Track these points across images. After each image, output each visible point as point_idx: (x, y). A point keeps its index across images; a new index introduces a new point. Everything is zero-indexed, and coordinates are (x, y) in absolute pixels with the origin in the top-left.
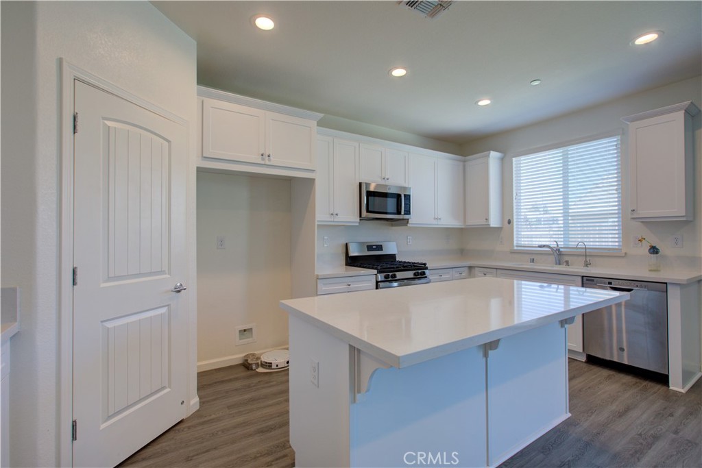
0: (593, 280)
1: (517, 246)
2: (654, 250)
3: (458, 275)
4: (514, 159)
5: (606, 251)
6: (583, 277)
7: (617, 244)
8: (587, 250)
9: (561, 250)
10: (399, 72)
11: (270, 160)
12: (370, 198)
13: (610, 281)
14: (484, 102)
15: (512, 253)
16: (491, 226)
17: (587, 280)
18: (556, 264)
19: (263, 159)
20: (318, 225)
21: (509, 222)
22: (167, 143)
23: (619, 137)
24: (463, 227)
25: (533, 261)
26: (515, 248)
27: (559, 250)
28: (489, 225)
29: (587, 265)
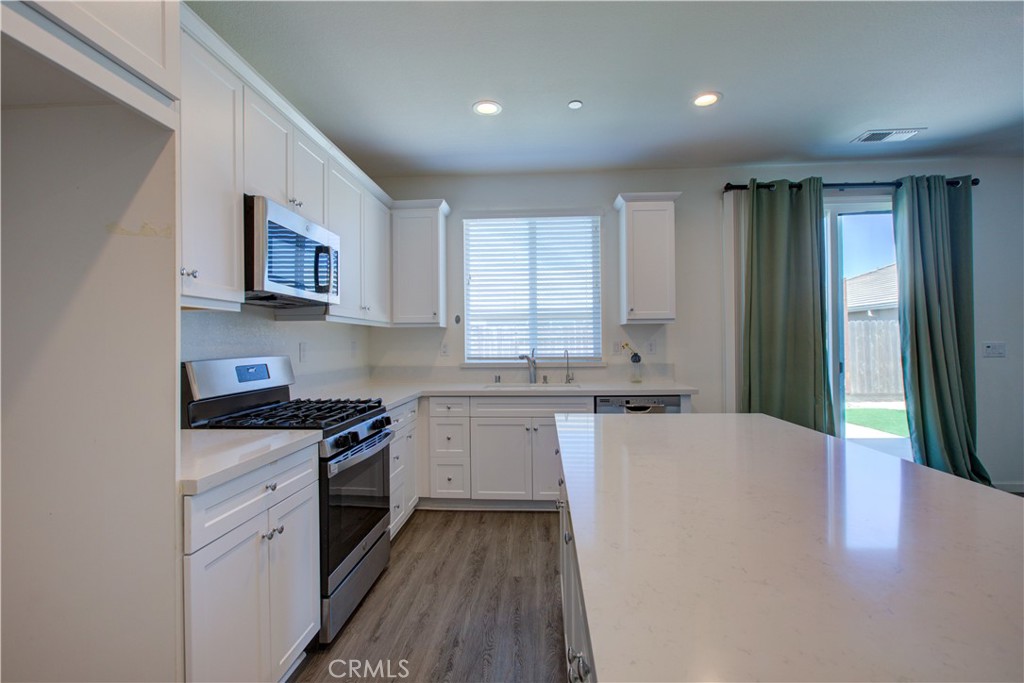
0: (608, 401)
1: (469, 358)
2: (636, 358)
4: (466, 221)
5: (585, 361)
6: (595, 397)
7: (592, 351)
9: (538, 361)
13: (628, 399)
14: (488, 109)
15: (463, 369)
16: (441, 325)
17: (602, 401)
18: (531, 382)
21: (458, 320)
23: (599, 218)
24: (388, 326)
25: (498, 379)
26: (467, 361)
27: (534, 362)
28: (438, 323)
29: (569, 380)
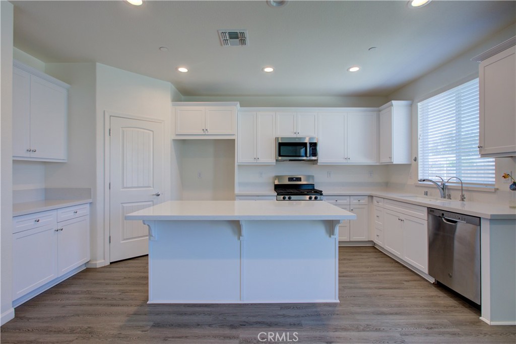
0: (434, 211)
3: (356, 201)
4: (419, 104)
6: (428, 208)
8: (463, 185)
9: (446, 184)
10: (269, 70)
11: (208, 132)
12: (281, 147)
13: (443, 213)
14: (354, 69)
16: (394, 163)
17: (430, 210)
18: (441, 197)
19: (204, 132)
20: (239, 165)
21: (416, 160)
22: (151, 132)
25: (426, 193)
27: (444, 185)
28: (392, 162)
29: (463, 199)
